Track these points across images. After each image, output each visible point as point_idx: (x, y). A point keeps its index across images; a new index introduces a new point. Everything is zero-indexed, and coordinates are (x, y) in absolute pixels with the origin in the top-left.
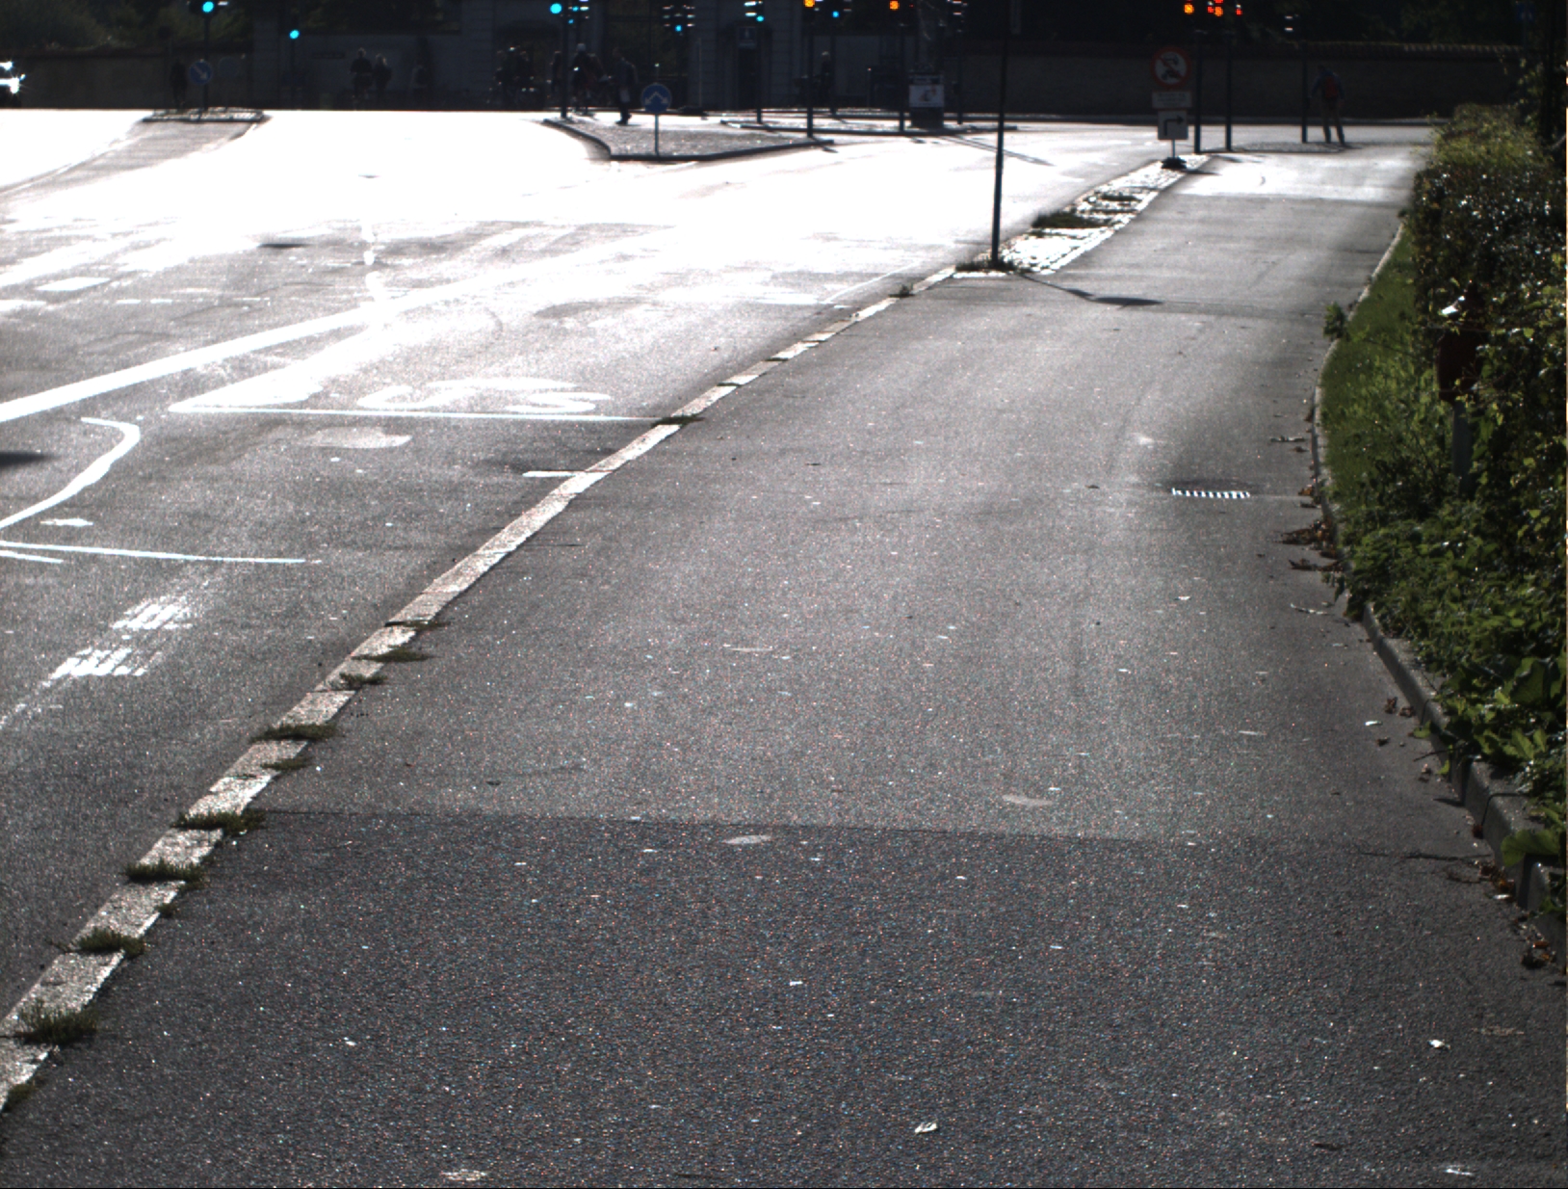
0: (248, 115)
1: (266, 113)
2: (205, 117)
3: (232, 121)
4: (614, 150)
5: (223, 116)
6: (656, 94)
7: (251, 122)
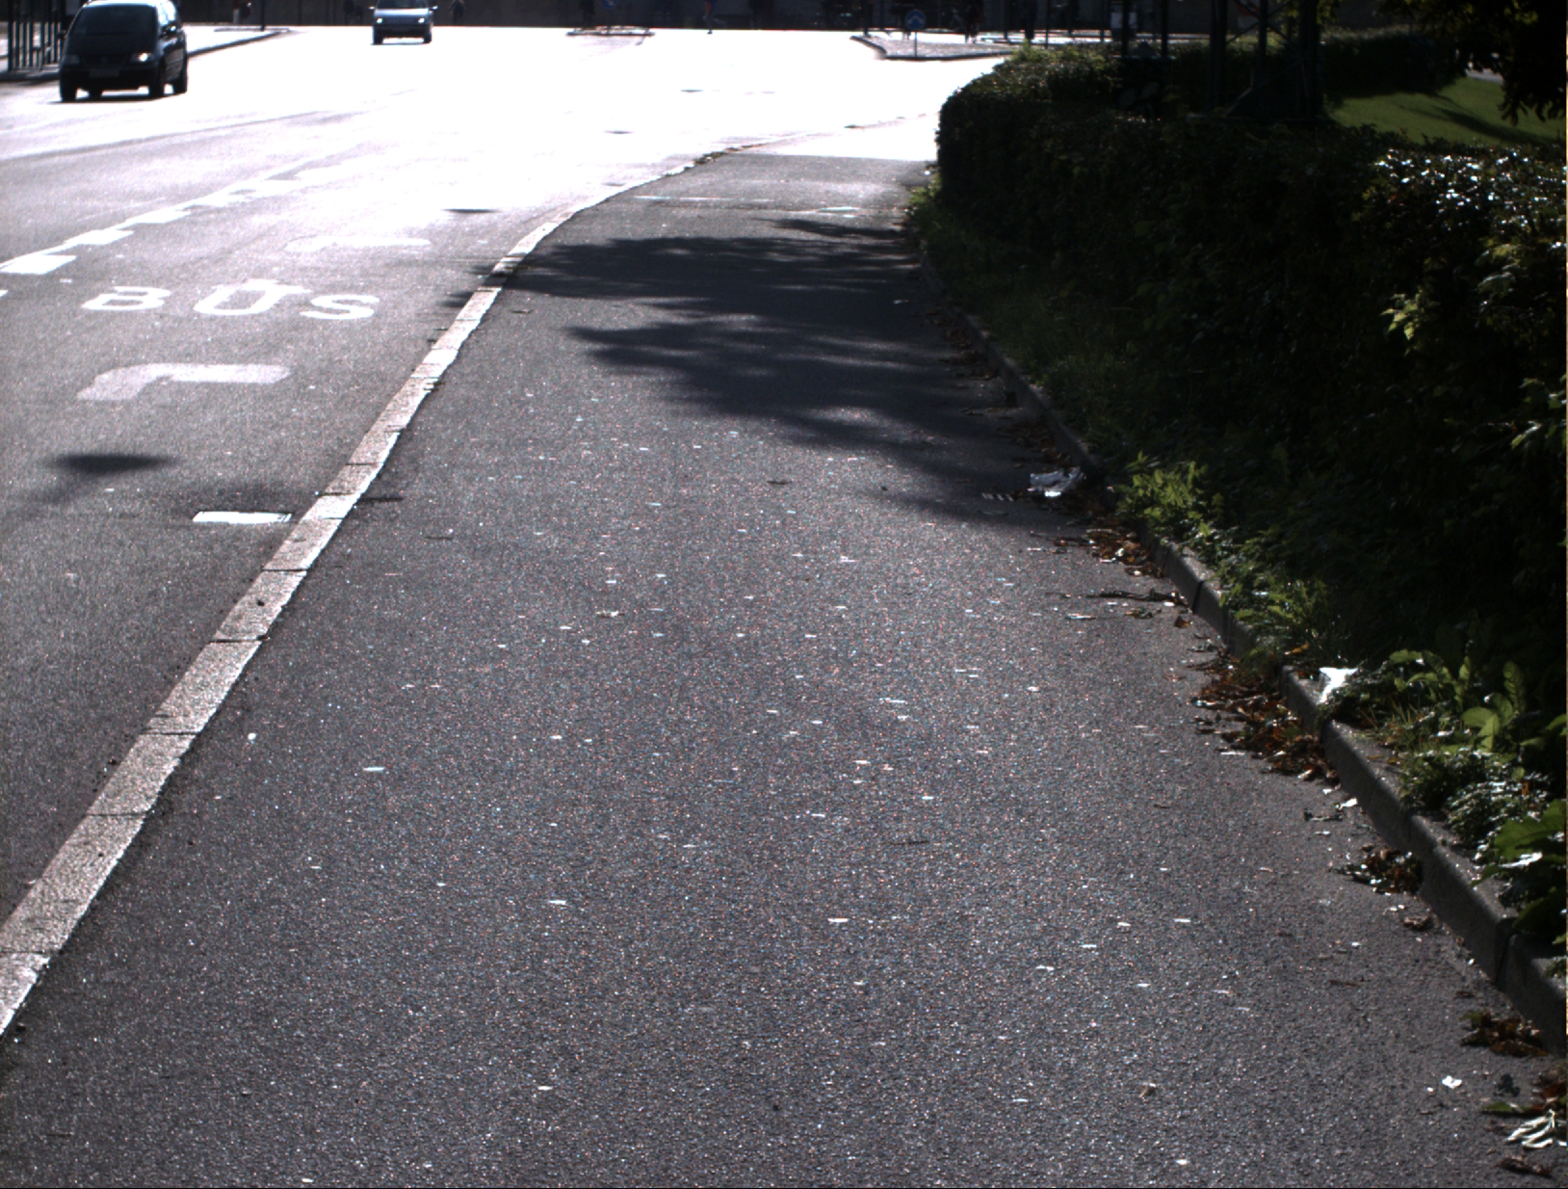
0: (641, 31)
1: (652, 30)
2: (612, 32)
3: (630, 35)
4: (889, 53)
5: (624, 31)
6: (915, 17)
7: (644, 35)
